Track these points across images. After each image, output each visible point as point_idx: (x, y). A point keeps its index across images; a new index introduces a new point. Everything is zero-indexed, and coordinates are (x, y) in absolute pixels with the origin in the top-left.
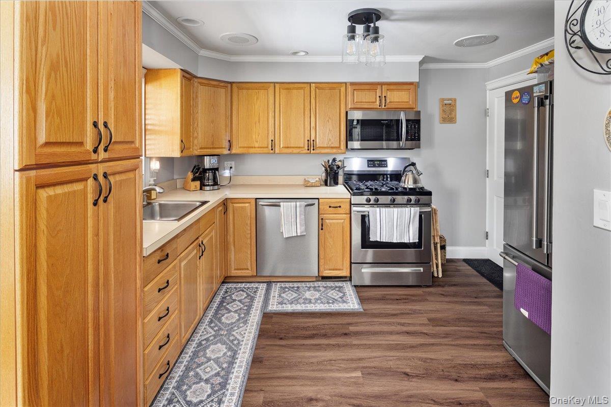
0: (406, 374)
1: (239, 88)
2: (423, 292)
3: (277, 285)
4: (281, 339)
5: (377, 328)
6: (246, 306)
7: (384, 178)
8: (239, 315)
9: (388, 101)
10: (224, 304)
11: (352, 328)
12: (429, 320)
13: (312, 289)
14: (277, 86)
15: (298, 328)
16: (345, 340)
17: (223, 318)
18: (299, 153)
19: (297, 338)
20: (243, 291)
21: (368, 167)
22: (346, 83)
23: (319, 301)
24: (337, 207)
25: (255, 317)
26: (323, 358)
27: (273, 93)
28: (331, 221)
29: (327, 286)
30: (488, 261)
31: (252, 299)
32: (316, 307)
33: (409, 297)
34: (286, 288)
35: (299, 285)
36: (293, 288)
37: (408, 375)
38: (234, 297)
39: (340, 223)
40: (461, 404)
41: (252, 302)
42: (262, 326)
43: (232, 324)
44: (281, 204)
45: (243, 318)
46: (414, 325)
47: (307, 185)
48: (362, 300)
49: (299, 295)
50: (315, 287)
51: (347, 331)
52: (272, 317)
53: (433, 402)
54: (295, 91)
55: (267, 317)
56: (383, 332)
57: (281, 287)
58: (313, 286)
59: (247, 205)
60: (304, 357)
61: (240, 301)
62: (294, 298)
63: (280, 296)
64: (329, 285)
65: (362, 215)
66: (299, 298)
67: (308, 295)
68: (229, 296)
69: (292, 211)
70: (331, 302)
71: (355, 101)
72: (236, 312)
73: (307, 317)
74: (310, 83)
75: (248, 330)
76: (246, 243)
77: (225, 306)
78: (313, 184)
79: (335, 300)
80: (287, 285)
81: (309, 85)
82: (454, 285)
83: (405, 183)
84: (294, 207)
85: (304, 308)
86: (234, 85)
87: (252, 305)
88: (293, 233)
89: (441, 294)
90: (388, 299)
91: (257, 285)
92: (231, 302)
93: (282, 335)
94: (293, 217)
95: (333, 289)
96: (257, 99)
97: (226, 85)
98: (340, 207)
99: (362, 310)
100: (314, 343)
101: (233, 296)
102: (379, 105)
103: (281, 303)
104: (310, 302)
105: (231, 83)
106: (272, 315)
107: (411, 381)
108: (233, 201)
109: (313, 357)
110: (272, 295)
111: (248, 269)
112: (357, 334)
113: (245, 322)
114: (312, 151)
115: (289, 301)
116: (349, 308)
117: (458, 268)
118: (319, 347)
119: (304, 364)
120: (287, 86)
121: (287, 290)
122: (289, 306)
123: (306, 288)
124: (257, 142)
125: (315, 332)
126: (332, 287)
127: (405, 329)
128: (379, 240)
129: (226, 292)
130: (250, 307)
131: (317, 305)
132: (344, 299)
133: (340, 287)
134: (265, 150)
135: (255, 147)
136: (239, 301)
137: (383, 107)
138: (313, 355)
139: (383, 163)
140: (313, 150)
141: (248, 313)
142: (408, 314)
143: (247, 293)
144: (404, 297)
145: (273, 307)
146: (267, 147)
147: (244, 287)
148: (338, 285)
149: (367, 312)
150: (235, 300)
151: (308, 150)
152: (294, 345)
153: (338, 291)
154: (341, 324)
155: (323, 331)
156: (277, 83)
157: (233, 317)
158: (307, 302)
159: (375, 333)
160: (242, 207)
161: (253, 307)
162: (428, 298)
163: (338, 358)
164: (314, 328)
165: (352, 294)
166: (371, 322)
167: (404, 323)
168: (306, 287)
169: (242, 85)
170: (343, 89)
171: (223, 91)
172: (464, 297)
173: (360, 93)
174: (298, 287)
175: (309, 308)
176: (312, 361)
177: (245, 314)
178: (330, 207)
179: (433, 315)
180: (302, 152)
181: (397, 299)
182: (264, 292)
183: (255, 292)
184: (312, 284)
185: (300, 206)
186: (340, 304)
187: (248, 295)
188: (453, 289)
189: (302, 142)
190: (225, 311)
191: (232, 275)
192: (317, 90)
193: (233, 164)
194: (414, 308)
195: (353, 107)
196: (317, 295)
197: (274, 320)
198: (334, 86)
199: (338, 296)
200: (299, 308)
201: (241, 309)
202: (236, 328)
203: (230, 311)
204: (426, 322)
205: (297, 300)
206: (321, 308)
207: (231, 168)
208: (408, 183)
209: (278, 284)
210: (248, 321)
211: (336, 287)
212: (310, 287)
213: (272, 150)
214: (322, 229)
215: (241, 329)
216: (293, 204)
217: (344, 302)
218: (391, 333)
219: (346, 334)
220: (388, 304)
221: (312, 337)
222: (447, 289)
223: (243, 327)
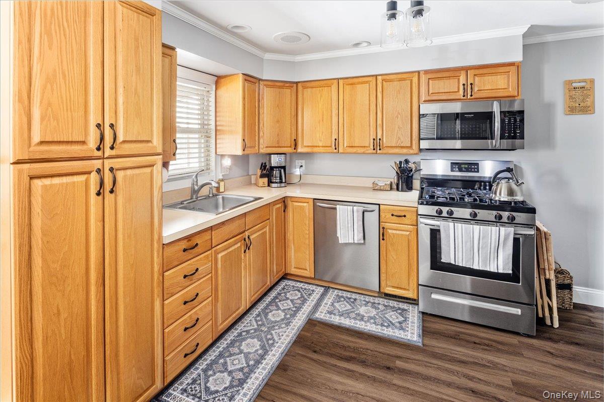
1: (304, 88)
2: (519, 342)
3: (334, 291)
4: (315, 352)
5: (432, 373)
6: (296, 307)
7: (481, 185)
8: (286, 314)
9: (476, 89)
10: (277, 300)
11: (399, 363)
12: (515, 383)
13: (370, 304)
14: (341, 82)
15: (336, 345)
16: (385, 375)
17: (270, 314)
18: (364, 153)
19: (332, 356)
20: (299, 291)
21: (452, 170)
22: (419, 72)
23: (372, 321)
24: (400, 216)
25: (299, 321)
26: (350, 388)
27: (337, 90)
28: (394, 232)
29: (389, 306)
31: (304, 301)
32: (366, 326)
33: (494, 344)
34: (342, 297)
35: (357, 296)
36: (350, 298)
38: (288, 295)
39: (406, 235)
41: (303, 304)
42: (303, 333)
43: (276, 322)
44: (338, 207)
45: (288, 319)
46: (487, 383)
47: (376, 188)
48: (426, 332)
49: (353, 308)
50: (374, 303)
51: (391, 365)
52: (315, 325)
54: (359, 86)
55: (311, 323)
56: (438, 380)
57: (338, 295)
58: (372, 301)
59: (305, 204)
60: (330, 380)
61: (292, 301)
62: (347, 310)
63: (332, 304)
64: (392, 305)
65: (432, 230)
66: (352, 312)
67: (362, 310)
68: (284, 293)
69: (349, 216)
70: (386, 324)
71: (431, 92)
72: (284, 311)
73: (352, 336)
74: (376, 76)
75: (286, 333)
76: (305, 244)
77: (276, 303)
78: (382, 188)
79: (392, 324)
80: (345, 294)
81: (374, 78)
82: (577, 344)
83: (495, 193)
84: (351, 211)
85: (352, 324)
86: (299, 85)
87: (301, 307)
88: (350, 240)
89: (549, 352)
90: (463, 339)
91: (314, 287)
92: (284, 300)
93: (317, 349)
94: (349, 222)
95: (395, 311)
96: (321, 96)
97: (292, 85)
98: (405, 216)
99: (420, 344)
100: (348, 367)
101: (288, 294)
102: (463, 94)
103: (330, 313)
104: (362, 319)
105: (297, 83)
106: (317, 323)
108: (293, 200)
109: (341, 383)
110: (325, 302)
111: (306, 270)
112: (403, 372)
113: (288, 324)
114: (378, 151)
115: (339, 312)
116: (405, 337)
117: (593, 320)
118: (351, 374)
119: (326, 388)
120: (351, 81)
121: (342, 299)
122: (338, 317)
123: (364, 302)
124: (321, 141)
125: (353, 355)
126: (394, 307)
127: (471, 385)
128: (453, 262)
129: (283, 289)
130: (298, 309)
131: (368, 324)
132: (403, 325)
133: (404, 310)
134: (329, 150)
135: (319, 146)
136: (291, 300)
137: (469, 97)
138: (341, 380)
139: (473, 167)
140: (380, 149)
141: (294, 315)
142: (484, 366)
143: (302, 294)
144: (487, 342)
145: (321, 315)
146: (331, 147)
147: (301, 288)
148: (402, 307)
149: (427, 348)
150: (288, 299)
151: (374, 149)
152: (325, 362)
153: (400, 314)
154: (388, 355)
155: (363, 357)
156: (341, 79)
157: (279, 316)
158: (359, 318)
159: (427, 378)
160: (301, 207)
161: (301, 309)
162: (525, 353)
163: (368, 394)
164: (355, 350)
165: (416, 321)
166: (426, 362)
167: (474, 377)
168: (364, 301)
169: (306, 84)
170: (415, 80)
171: (288, 91)
172: (589, 365)
173: (437, 82)
174: (355, 300)
175: (358, 326)
176: (336, 388)
177: (291, 315)
178: (393, 215)
179: (523, 379)
180: (367, 152)
181: (475, 343)
182: (318, 296)
183: (310, 295)
184: (371, 299)
185: (358, 211)
186: (396, 330)
187: (302, 296)
188: (573, 349)
189: (368, 142)
190: (275, 308)
191: (292, 273)
192: (384, 83)
193: (303, 162)
194: (497, 360)
195: (427, 99)
196: (373, 312)
197: (317, 329)
198: (404, 76)
199: (397, 320)
200: (347, 322)
201: (289, 309)
202: (277, 328)
203: (279, 309)
204: (508, 384)
205: (348, 313)
206: (371, 329)
207: (301, 166)
208: (500, 194)
209: (336, 291)
210: (291, 324)
211: (399, 309)
212: (368, 302)
213: (335, 149)
214: (383, 239)
215: (281, 330)
216: (350, 208)
217: (402, 328)
218: (449, 385)
219: (388, 368)
220: (459, 345)
221: (348, 359)
223: (284, 327)
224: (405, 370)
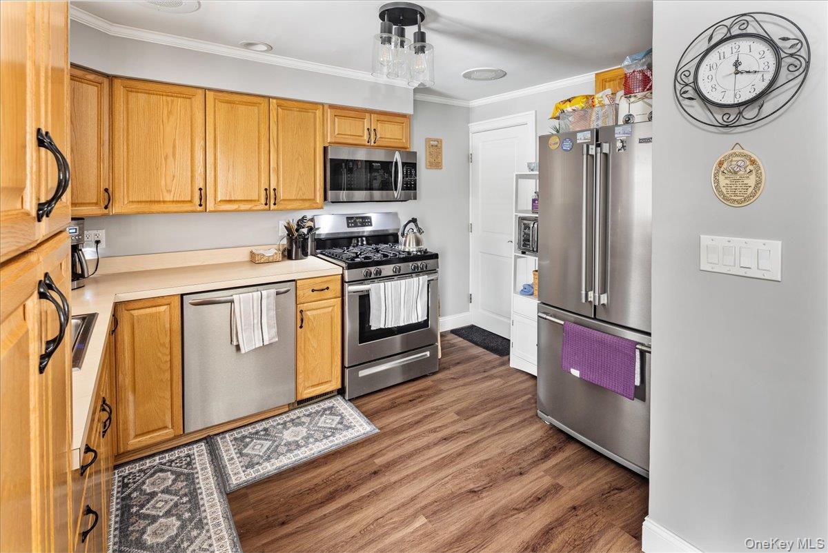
0: (472, 492)
1: (129, 90)
2: (432, 381)
3: (225, 437)
4: (283, 523)
5: (409, 448)
6: (185, 495)
8: (179, 517)
9: (378, 136)
10: (134, 510)
11: (379, 461)
12: (458, 413)
13: (289, 425)
14: (210, 95)
15: (301, 494)
16: (379, 481)
17: (145, 537)
18: (250, 210)
19: (309, 509)
20: (162, 471)
21: (348, 226)
22: (323, 104)
23: (311, 440)
24: (322, 290)
25: (214, 507)
26: (364, 523)
27: (202, 107)
28: (314, 312)
29: (311, 413)
30: (472, 327)
31: (191, 479)
32: (311, 449)
33: (421, 393)
34: (244, 437)
35: (264, 425)
36: (257, 433)
37: (475, 492)
38: (148, 488)
39: (328, 312)
40: (539, 499)
41: (193, 483)
42: (238, 517)
43: (173, 539)
45: (191, 520)
46: (445, 426)
47: (259, 261)
48: (371, 416)
49: (275, 441)
50: (292, 420)
51: (374, 468)
52: (246, 495)
53: (516, 512)
54: (242, 108)
55: (235, 498)
56: (419, 449)
57: (235, 439)
58: (288, 419)
59: (162, 309)
60: (336, 535)
61: (166, 491)
62: (268, 449)
63: (241, 454)
64: (314, 411)
65: (360, 296)
66: (277, 446)
67: (288, 436)
68: (135, 490)
69: (255, 305)
70: (329, 434)
71: (336, 133)
72: (168, 514)
73: (307, 471)
74: (269, 98)
75: (213, 538)
76: (162, 380)
77: (137, 514)
78: (271, 259)
79: (334, 429)
80: (245, 432)
81: (267, 100)
82: (458, 363)
84: (258, 300)
85: (294, 459)
86: (117, 83)
87: (195, 489)
88: (257, 343)
89: (452, 378)
90: (401, 404)
91: (185, 451)
92: (148, 501)
93: (282, 517)
94: (256, 316)
95: (321, 416)
96: (170, 113)
97: (99, 79)
98: (328, 288)
99: (377, 431)
100: (340, 505)
101: (144, 487)
102: (367, 140)
103: (250, 465)
104: (298, 446)
105: (111, 78)
106: (244, 491)
107: (483, 498)
108: (130, 307)
109: (350, 527)
110: (226, 458)
111: (165, 428)
112: (389, 466)
113: (200, 525)
114: (272, 207)
115: (262, 457)
116: (358, 434)
117: (451, 342)
118: (349, 509)
119: (342, 546)
120: (228, 97)
121: (248, 440)
122: (266, 464)
123: (280, 426)
124: (169, 191)
125: (331, 489)
126: (317, 412)
127: (440, 435)
128: (382, 327)
129: (125, 486)
130: (193, 495)
131: (310, 446)
132: (345, 423)
133: (331, 408)
134: (187, 207)
135: (164, 202)
136: (163, 492)
137: (372, 144)
138: (347, 524)
139: (365, 221)
140: (275, 204)
141: (195, 505)
142: (432, 415)
143: (173, 472)
144: (416, 395)
145: (239, 476)
146: (191, 201)
147: (161, 464)
148: (326, 406)
149: (385, 430)
150: (153, 494)
151: (266, 204)
152: (310, 523)
153: (331, 414)
154: (362, 461)
155: (342, 483)
156: (210, 90)
157: (168, 527)
158: (293, 447)
159: (410, 455)
160: (151, 315)
161: (199, 491)
162: (443, 387)
163: (385, 512)
164: (326, 482)
165: (352, 412)
166: (396, 442)
167: (435, 428)
168: (278, 424)
169: (133, 84)
170: (319, 113)
171: (92, 91)
172: (474, 374)
173: (343, 120)
174: (266, 430)
175: (302, 456)
176: (351, 535)
177: (189, 510)
178: (313, 291)
179: (458, 407)
180: (255, 208)
181: (410, 401)
182: (206, 458)
183: (189, 464)
184: (285, 418)
185: (268, 297)
186: (345, 433)
187: (178, 475)
188: (459, 368)
189: (257, 193)
190: (142, 523)
191: (130, 448)
192: (280, 110)
193: (102, 235)
194: (435, 404)
195: (333, 141)
196: (303, 431)
197: (253, 497)
198: (306, 106)
199: (335, 423)
200: (286, 461)
201: (176, 505)
202: (185, 544)
203: (154, 519)
204: (456, 417)
205: (275, 451)
206: (320, 449)
207: (98, 242)
209: (227, 435)
210: (205, 521)
211: (325, 410)
212: (285, 423)
213: (200, 205)
214: (301, 326)
215: (198, 541)
216: (256, 295)
217: (348, 427)
218: (428, 447)
219: (375, 473)
220: (403, 410)
221: (331, 497)
222: (455, 370)
223: (199, 534)
224: (388, 462)
